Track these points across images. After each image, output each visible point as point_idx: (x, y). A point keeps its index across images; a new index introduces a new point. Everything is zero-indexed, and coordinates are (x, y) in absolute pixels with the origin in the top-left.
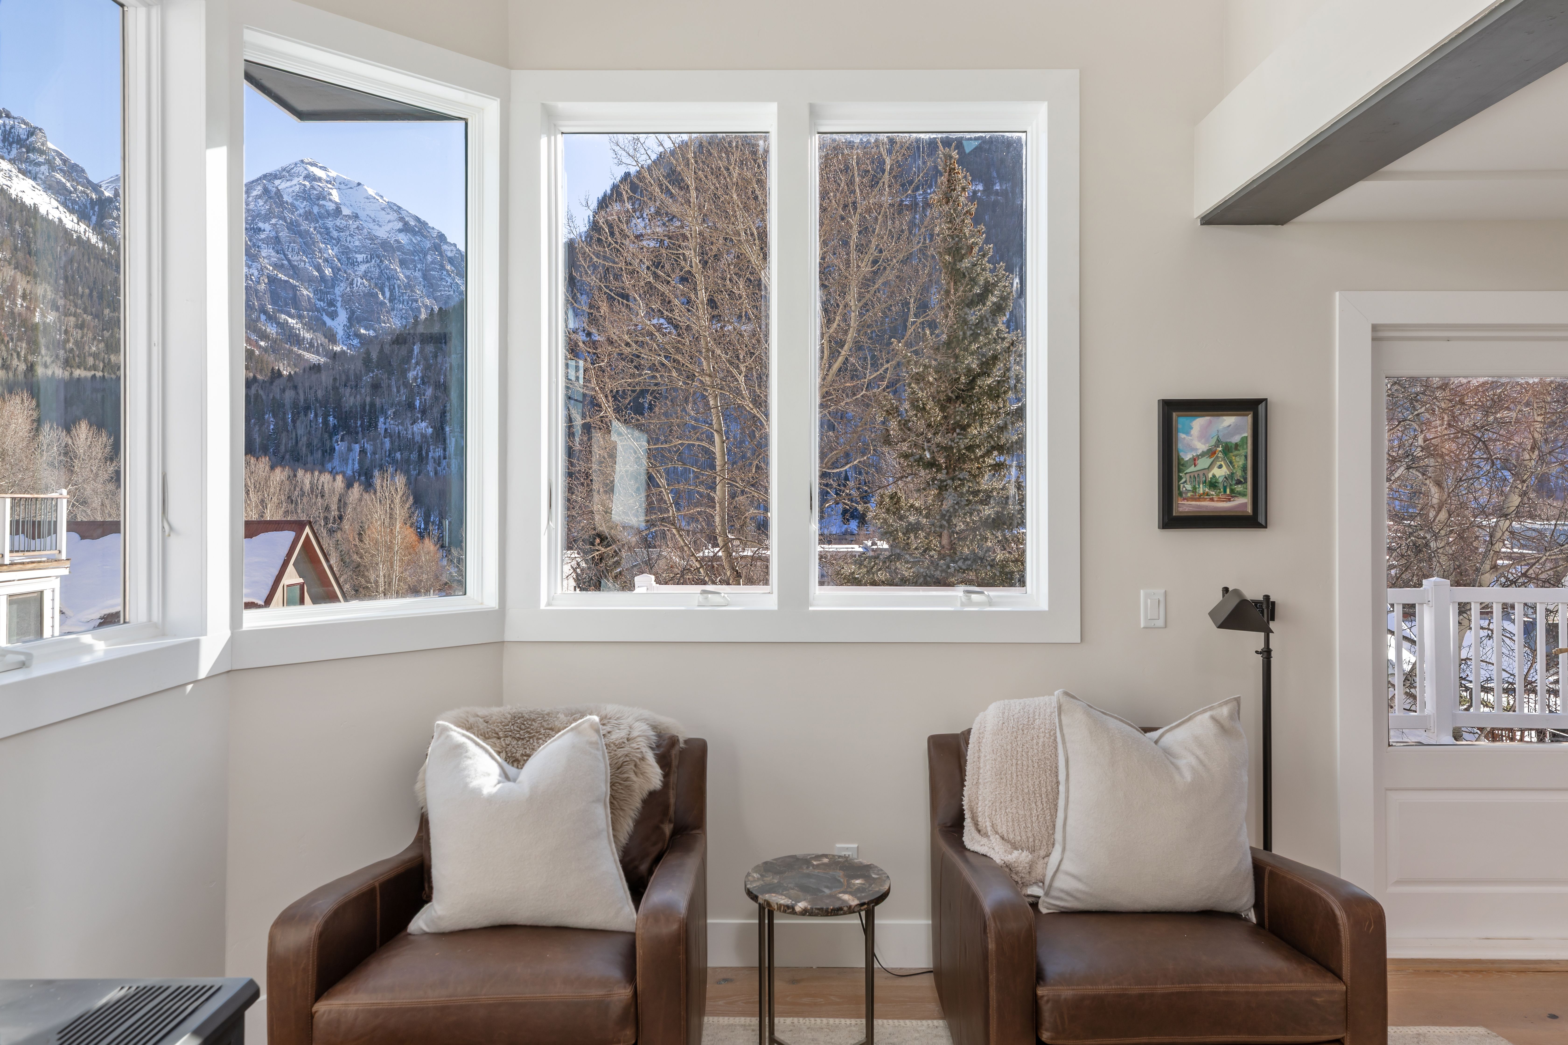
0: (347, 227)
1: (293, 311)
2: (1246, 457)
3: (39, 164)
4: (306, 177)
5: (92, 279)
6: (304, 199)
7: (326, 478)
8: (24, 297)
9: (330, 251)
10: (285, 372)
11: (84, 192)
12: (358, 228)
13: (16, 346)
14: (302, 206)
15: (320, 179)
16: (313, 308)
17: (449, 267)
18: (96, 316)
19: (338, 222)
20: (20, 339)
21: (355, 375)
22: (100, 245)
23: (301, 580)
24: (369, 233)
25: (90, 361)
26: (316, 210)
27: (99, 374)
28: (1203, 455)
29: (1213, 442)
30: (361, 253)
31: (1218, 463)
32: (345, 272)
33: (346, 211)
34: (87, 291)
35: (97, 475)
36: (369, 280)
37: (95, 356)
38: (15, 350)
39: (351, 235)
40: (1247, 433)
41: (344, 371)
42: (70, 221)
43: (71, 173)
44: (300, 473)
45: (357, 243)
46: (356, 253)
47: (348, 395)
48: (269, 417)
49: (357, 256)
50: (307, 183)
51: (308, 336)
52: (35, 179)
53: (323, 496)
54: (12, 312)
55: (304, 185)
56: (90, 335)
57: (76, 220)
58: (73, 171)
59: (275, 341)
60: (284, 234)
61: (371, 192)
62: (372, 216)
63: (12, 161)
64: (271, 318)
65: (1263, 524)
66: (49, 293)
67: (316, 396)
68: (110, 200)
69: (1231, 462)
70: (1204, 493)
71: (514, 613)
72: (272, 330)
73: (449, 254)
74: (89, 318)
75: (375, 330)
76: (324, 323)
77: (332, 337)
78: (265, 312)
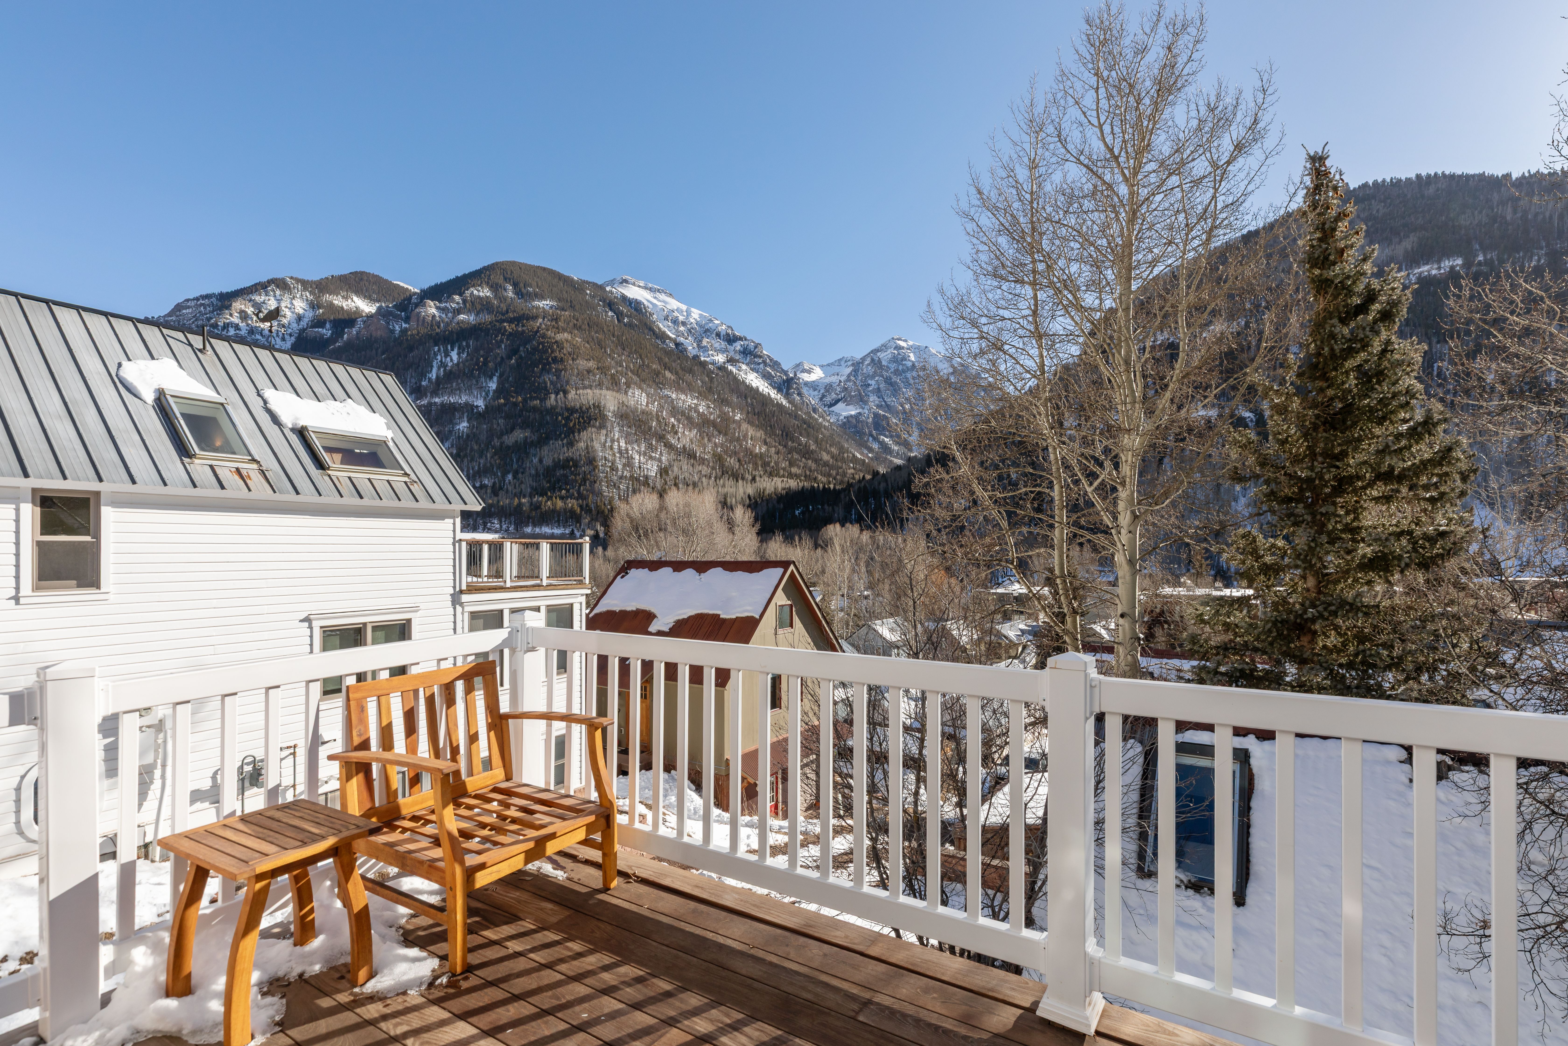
0: (919, 376)
3: (759, 364)
4: (895, 348)
5: (783, 425)
6: (894, 362)
8: (751, 439)
9: (909, 393)
11: (780, 376)
12: (926, 376)
13: (747, 466)
14: (893, 367)
15: (903, 348)
18: (785, 446)
19: (914, 374)
20: (749, 463)
22: (787, 405)
23: (789, 602)
24: (932, 377)
25: (782, 472)
26: (900, 368)
32: (918, 406)
33: (918, 366)
34: (781, 432)
37: (784, 469)
38: (747, 469)
42: (773, 394)
43: (774, 367)
48: (871, 500)
50: (896, 352)
51: (896, 448)
52: (757, 372)
54: (746, 448)
55: (894, 353)
57: (776, 393)
58: (776, 365)
59: (877, 453)
60: (882, 386)
61: (934, 351)
62: (934, 366)
63: (747, 365)
64: (875, 439)
66: (763, 436)
67: (898, 485)
68: (792, 379)
72: (875, 446)
75: (933, 442)
76: (905, 440)
77: (909, 448)
78: (872, 435)
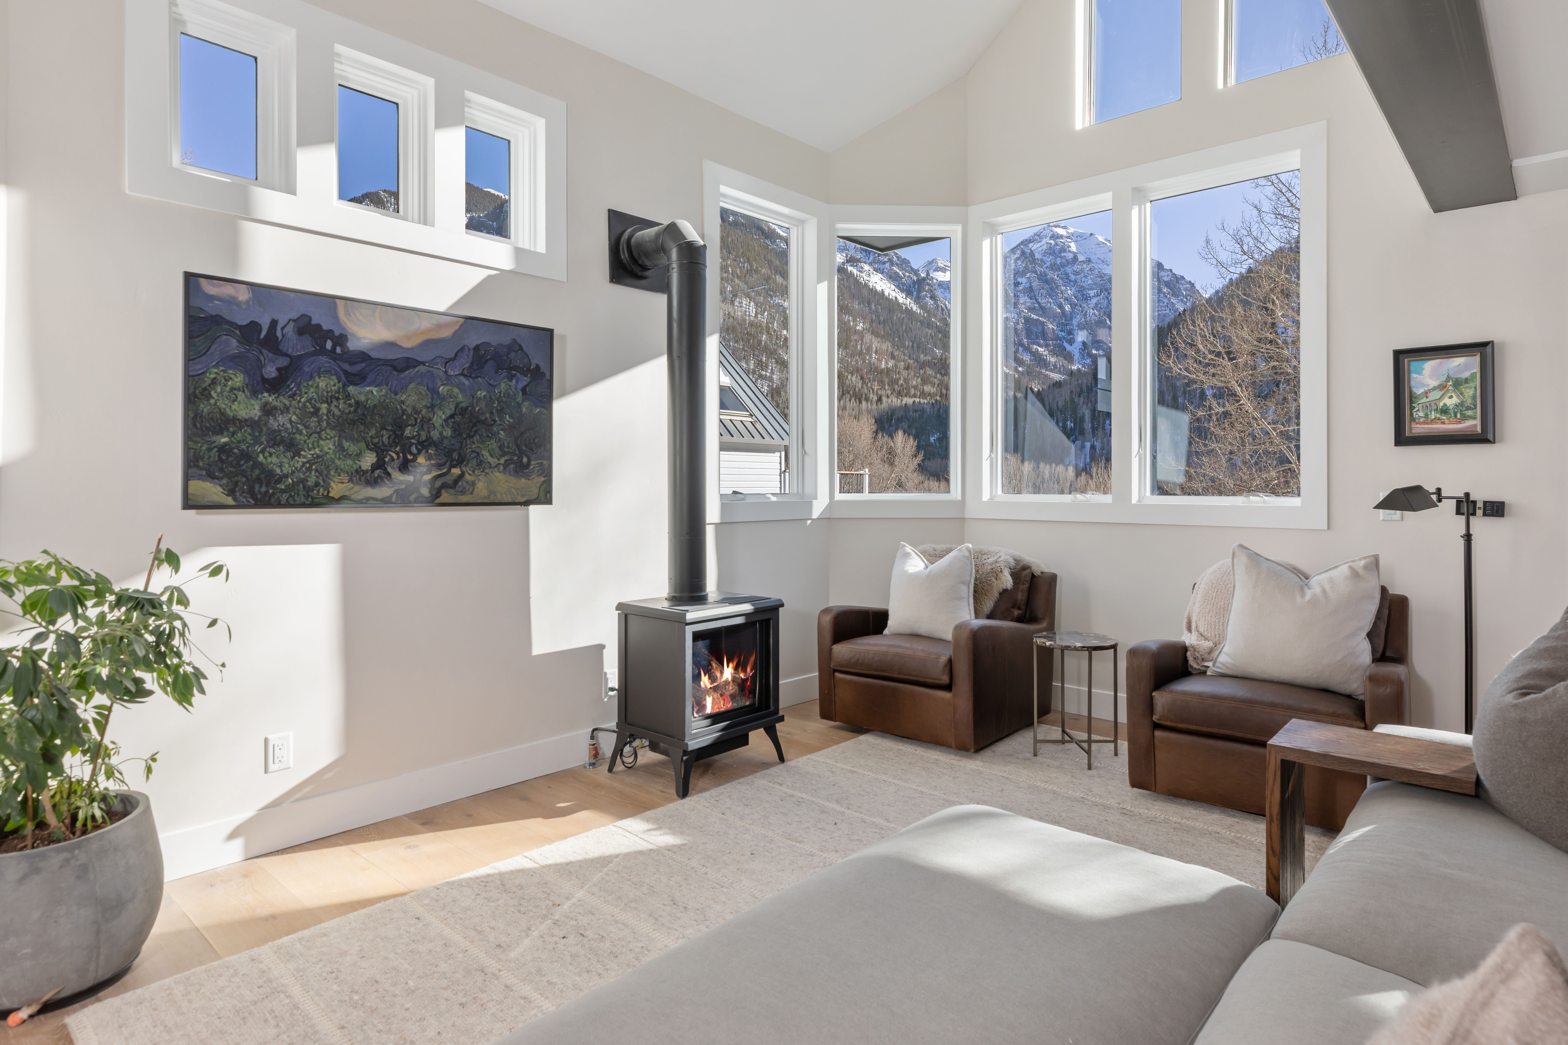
0: (1082, 270)
1: (1042, 342)
2: (1475, 388)
3: (884, 263)
4: (1052, 237)
5: (913, 335)
6: (1050, 254)
7: (1060, 468)
8: (876, 353)
9: (1069, 292)
10: (1036, 389)
11: (909, 276)
12: (1090, 269)
13: (872, 385)
14: (1049, 260)
15: (1062, 237)
16: (1057, 338)
17: (1165, 290)
18: (916, 360)
19: (1075, 268)
20: (874, 381)
21: (1087, 386)
22: (919, 311)
24: (1099, 272)
25: (912, 391)
26: (1058, 261)
27: (917, 400)
28: (1434, 389)
29: (1444, 378)
30: (1093, 289)
31: (1449, 395)
32: (1081, 306)
33: (1081, 258)
34: (911, 344)
35: (907, 467)
36: (1099, 311)
37: (915, 387)
38: (871, 388)
39: (1085, 277)
40: (1476, 370)
41: (1078, 384)
42: (901, 298)
43: (902, 265)
44: (1042, 465)
45: (1090, 282)
46: (1089, 290)
47: (1081, 404)
49: (1090, 292)
50: (1052, 242)
51: (1053, 360)
52: (882, 273)
53: (1058, 483)
54: (870, 363)
55: (1050, 244)
56: (912, 374)
57: (904, 297)
58: (903, 263)
59: (1029, 367)
60: (1036, 284)
61: (1101, 239)
62: (1102, 258)
63: (870, 264)
64: (1027, 349)
65: (1492, 440)
66: (890, 348)
67: (1057, 406)
68: (924, 279)
69: (1462, 394)
70: (1435, 419)
71: (969, 502)
72: (1027, 358)
73: (1166, 279)
74: (912, 361)
75: (1103, 350)
76: (1065, 349)
77: (1069, 358)
78: (1022, 345)
